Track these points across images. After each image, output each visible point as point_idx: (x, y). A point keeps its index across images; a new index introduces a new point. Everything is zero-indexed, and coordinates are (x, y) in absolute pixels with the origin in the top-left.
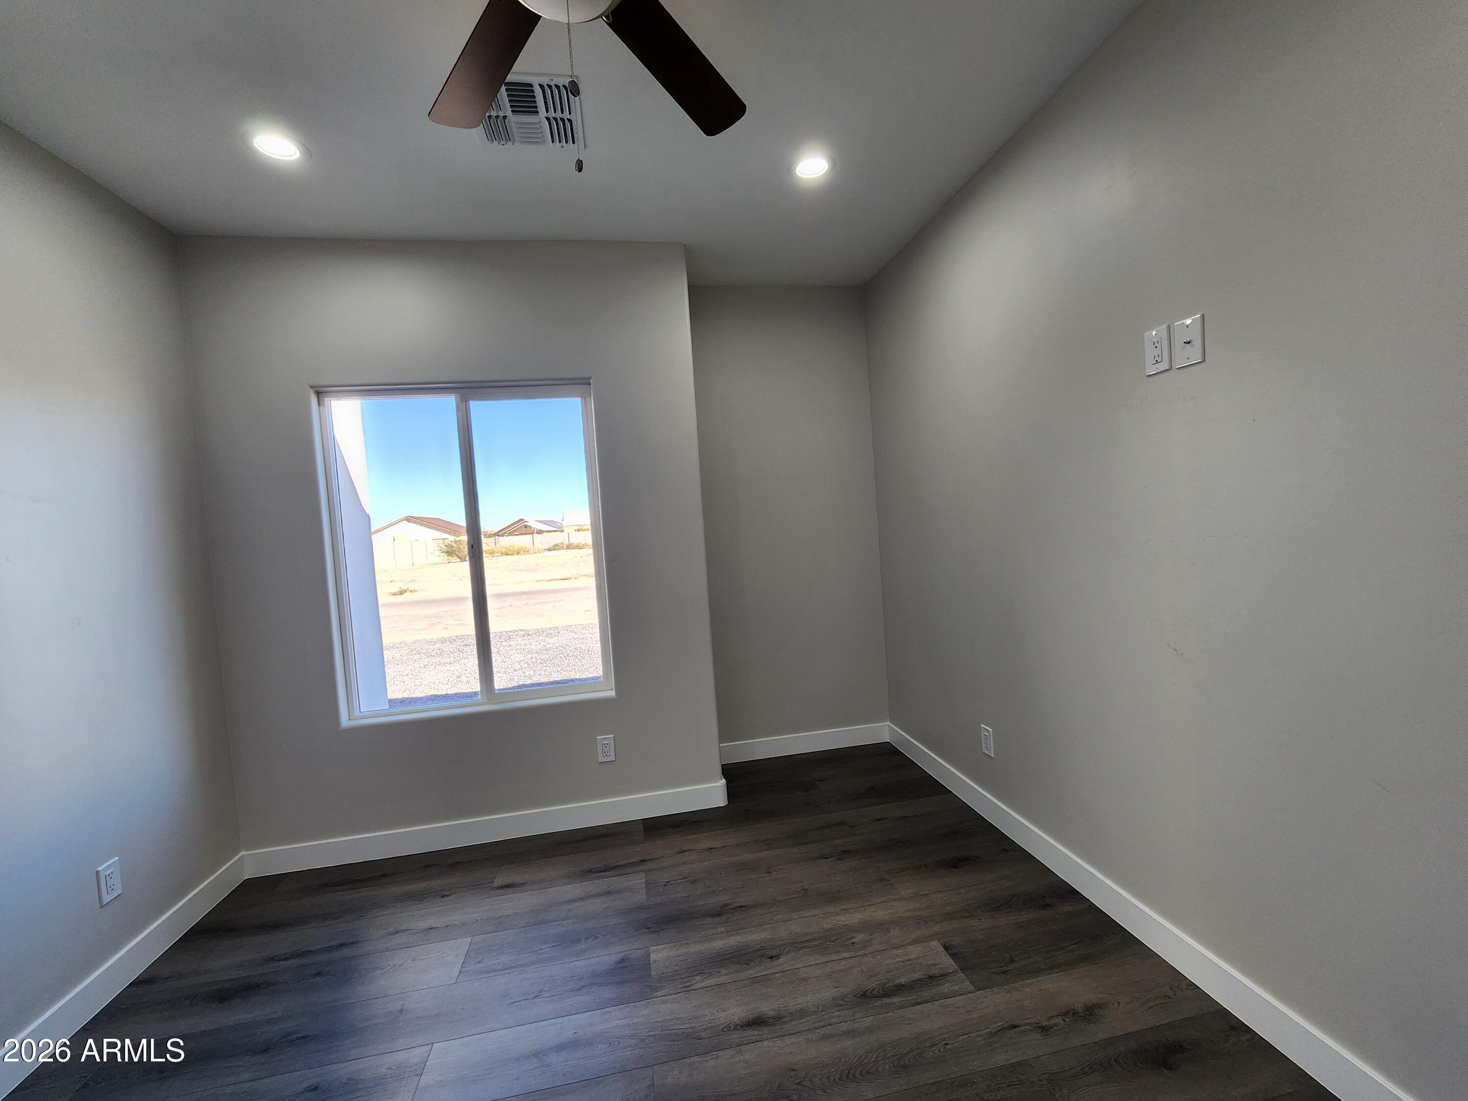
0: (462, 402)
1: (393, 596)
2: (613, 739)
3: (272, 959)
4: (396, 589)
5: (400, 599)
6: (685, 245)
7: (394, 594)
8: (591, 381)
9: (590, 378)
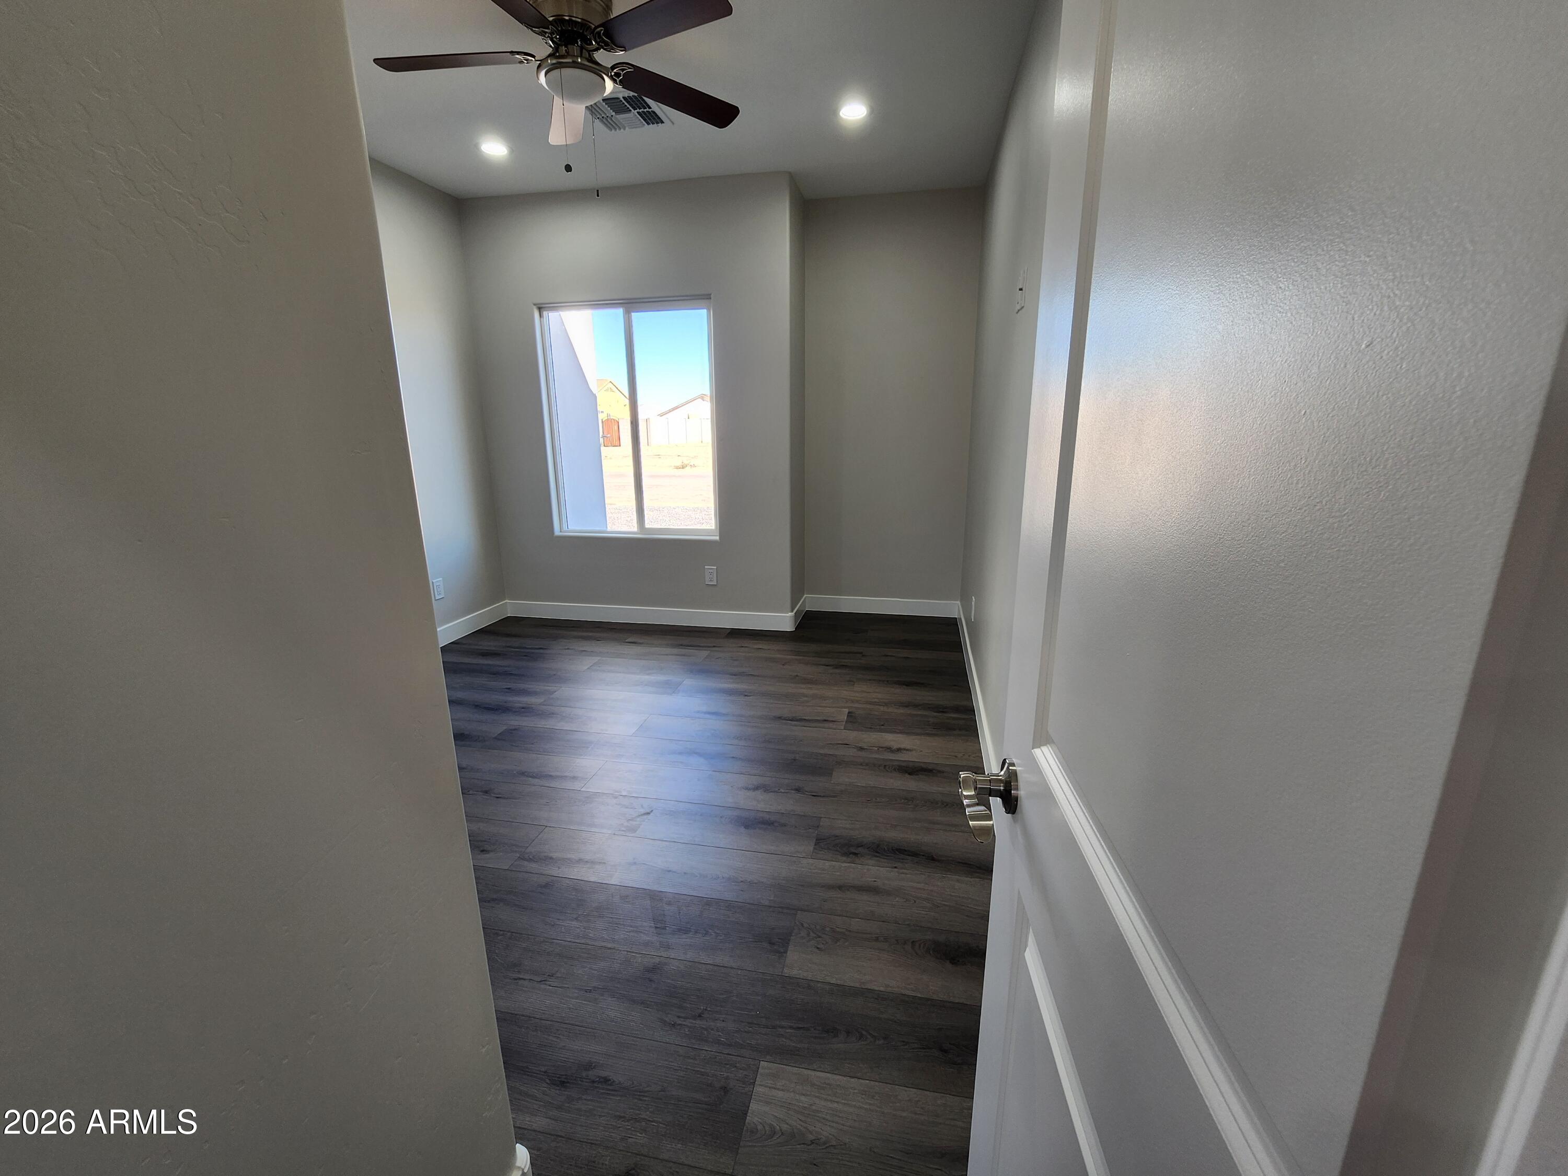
0: (626, 313)
1: (676, 469)
2: (715, 570)
3: (508, 647)
4: (679, 464)
5: (681, 472)
6: (790, 173)
7: (677, 468)
8: (712, 296)
9: (710, 294)
